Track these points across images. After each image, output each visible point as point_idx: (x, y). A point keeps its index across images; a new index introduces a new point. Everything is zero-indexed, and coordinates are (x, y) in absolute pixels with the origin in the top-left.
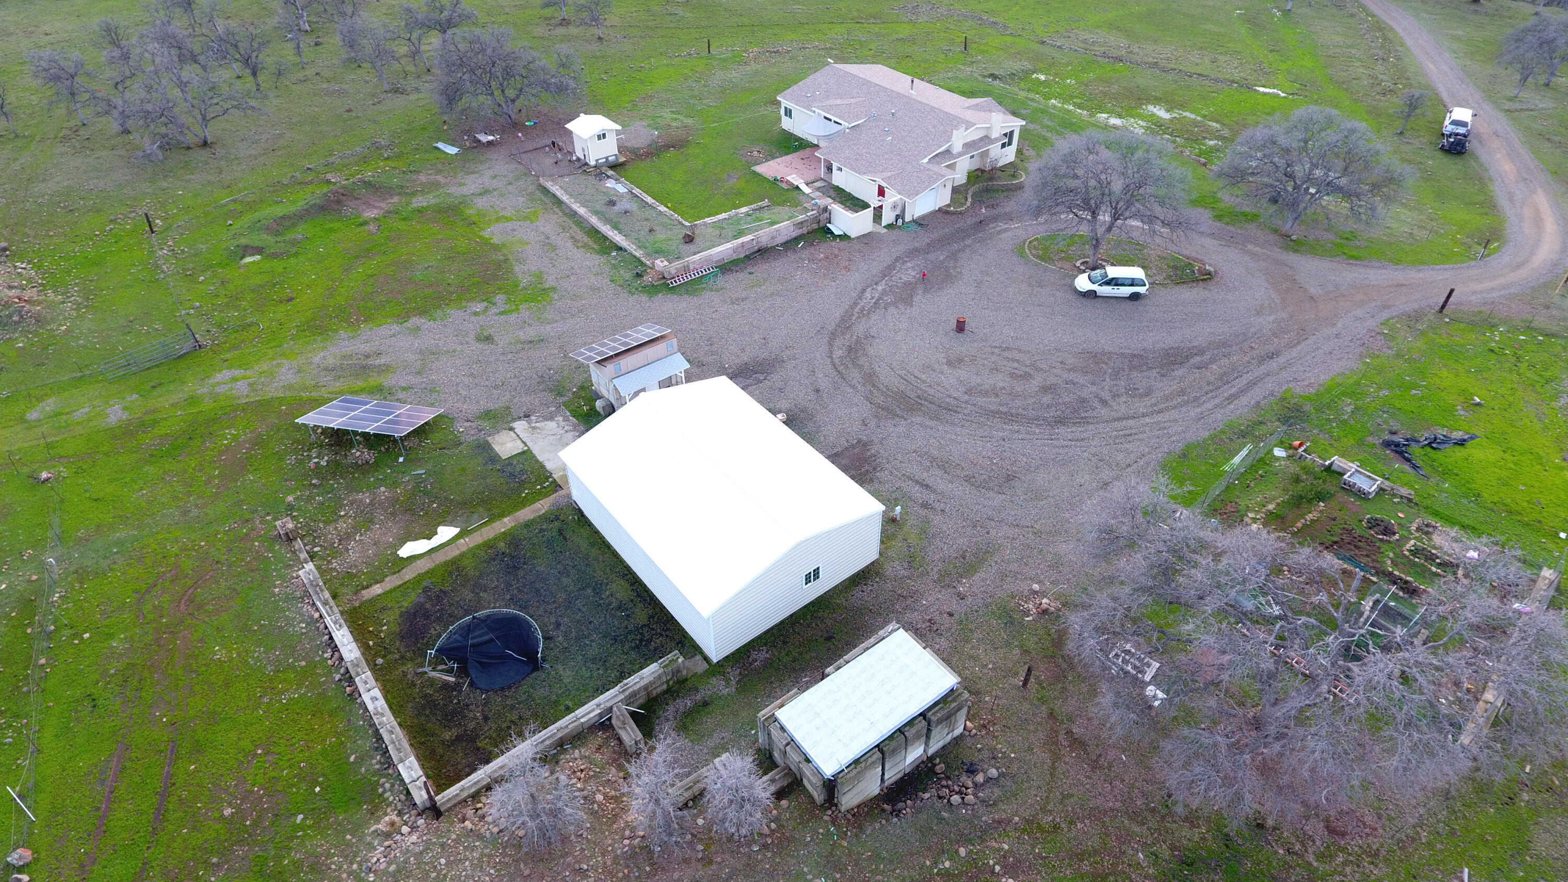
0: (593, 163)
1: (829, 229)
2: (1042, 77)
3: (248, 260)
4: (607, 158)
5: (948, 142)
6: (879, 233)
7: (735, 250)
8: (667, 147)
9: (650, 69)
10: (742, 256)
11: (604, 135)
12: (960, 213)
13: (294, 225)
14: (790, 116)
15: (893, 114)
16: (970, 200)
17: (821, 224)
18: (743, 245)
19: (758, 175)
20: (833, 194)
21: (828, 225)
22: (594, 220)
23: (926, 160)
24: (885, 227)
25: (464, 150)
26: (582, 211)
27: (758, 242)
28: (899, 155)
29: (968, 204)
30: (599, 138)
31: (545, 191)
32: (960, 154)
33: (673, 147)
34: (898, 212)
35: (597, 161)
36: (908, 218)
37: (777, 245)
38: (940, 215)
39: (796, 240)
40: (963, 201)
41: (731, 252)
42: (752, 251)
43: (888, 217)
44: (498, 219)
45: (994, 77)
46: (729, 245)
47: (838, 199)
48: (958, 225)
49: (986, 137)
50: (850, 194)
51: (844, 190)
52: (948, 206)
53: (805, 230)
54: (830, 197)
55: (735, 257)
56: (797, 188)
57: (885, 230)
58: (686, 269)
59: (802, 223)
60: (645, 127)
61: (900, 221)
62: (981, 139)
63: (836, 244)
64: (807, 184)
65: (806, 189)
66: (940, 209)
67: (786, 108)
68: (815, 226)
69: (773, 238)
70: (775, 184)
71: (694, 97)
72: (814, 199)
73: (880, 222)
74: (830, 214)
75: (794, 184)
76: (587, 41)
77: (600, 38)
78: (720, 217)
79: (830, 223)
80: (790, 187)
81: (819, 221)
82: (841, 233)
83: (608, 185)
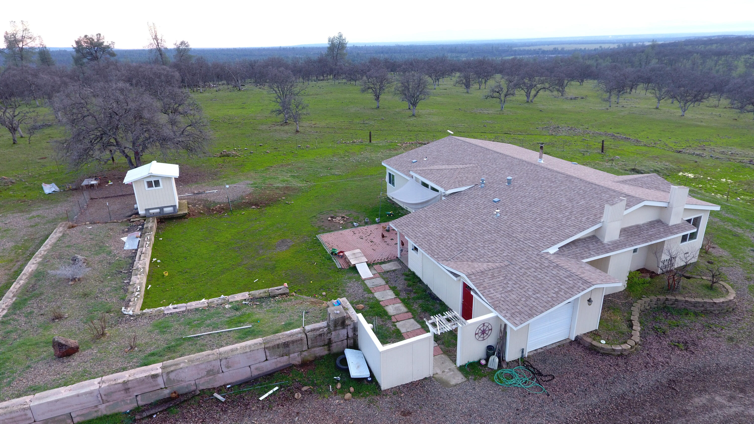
0: (142, 212)
1: (344, 361)
4: (161, 209)
5: (594, 223)
6: (444, 384)
7: (104, 396)
8: (250, 204)
9: (314, 149)
10: (127, 408)
11: (157, 183)
12: (621, 355)
14: (393, 184)
15: (509, 181)
16: (637, 327)
17: (335, 348)
18: (126, 386)
20: (401, 284)
21: (349, 354)
23: (553, 250)
24: (462, 369)
25: (62, 191)
26: (29, 269)
27: (169, 381)
28: (509, 236)
29: (636, 337)
30: (150, 184)
32: (616, 246)
33: (256, 205)
34: (491, 340)
35: (147, 210)
36: (511, 354)
37: (219, 390)
38: (578, 353)
39: (268, 377)
40: (624, 327)
42: (153, 398)
43: (469, 347)
47: (404, 295)
48: (619, 389)
49: (659, 222)
50: (426, 288)
51: (420, 281)
52: (594, 334)
54: (393, 289)
55: (104, 410)
56: (354, 268)
57: (458, 378)
59: (286, 345)
60: (247, 184)
61: (494, 361)
62: (652, 224)
63: (342, 401)
64: (370, 265)
65: (365, 272)
66: (578, 341)
67: (390, 174)
68: (321, 351)
69: (210, 373)
70: (330, 259)
71: (326, 167)
72: (368, 290)
73: (454, 361)
74: (355, 329)
75: (353, 262)
76: (287, 133)
77: (297, 131)
78: (194, 304)
79: (355, 346)
80: (345, 266)
81: (330, 343)
82: (366, 374)
83: (124, 239)
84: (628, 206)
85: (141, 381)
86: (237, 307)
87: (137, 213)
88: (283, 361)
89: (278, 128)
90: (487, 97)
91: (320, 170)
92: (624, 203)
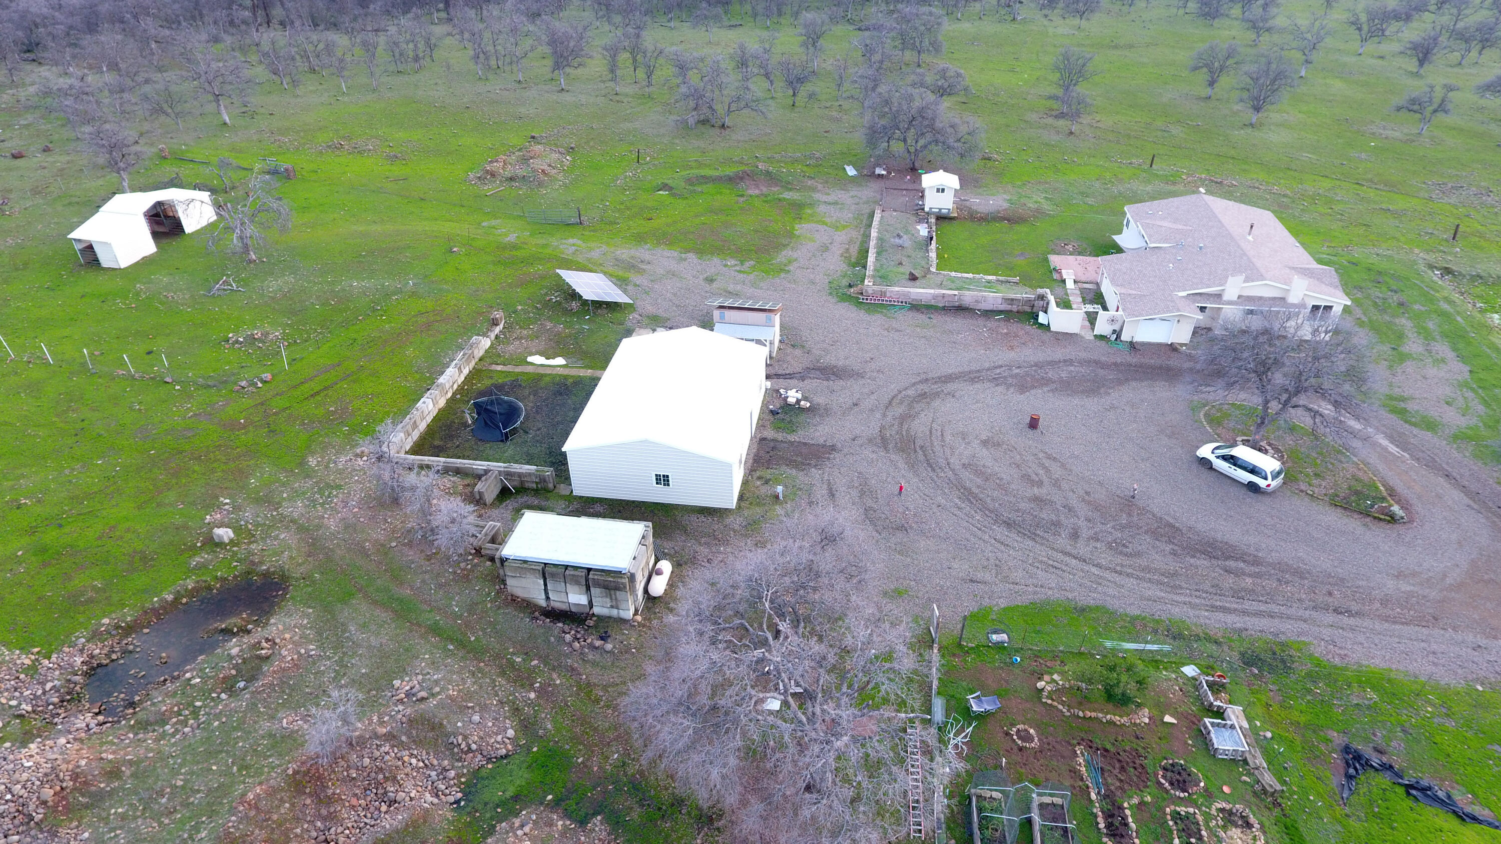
0: (927, 209)
1: (1038, 316)
3: (661, 192)
4: (940, 209)
5: (1221, 286)
6: (1082, 338)
7: (935, 297)
8: (1004, 219)
9: (1080, 165)
10: (941, 305)
11: (943, 190)
12: (1192, 357)
13: (706, 183)
15: (1201, 248)
17: (1035, 310)
18: (943, 296)
19: (1046, 261)
21: (1041, 314)
22: (872, 243)
23: (1182, 294)
24: (1096, 336)
25: (861, 176)
26: (874, 233)
27: (960, 299)
30: (938, 191)
31: (872, 215)
32: (1231, 303)
33: (1009, 220)
34: (1117, 327)
35: (931, 209)
36: (1125, 337)
37: (979, 310)
38: (1168, 348)
39: (1000, 312)
41: (930, 297)
42: (952, 305)
43: (1103, 327)
44: (818, 222)
45: (1447, 271)
46: (932, 291)
52: (1182, 345)
53: (1015, 308)
55: (933, 302)
56: (1064, 281)
57: (1092, 338)
58: (883, 294)
59: (1012, 300)
60: (1005, 200)
61: (1113, 338)
63: (1034, 330)
64: (1076, 282)
65: (1070, 284)
66: (1171, 345)
67: (1128, 219)
68: (1027, 308)
69: (977, 301)
70: (1051, 272)
71: (1082, 193)
72: (1067, 294)
73: (1093, 329)
74: (1048, 304)
75: (1064, 277)
76: (1058, 133)
77: (1071, 133)
78: (966, 275)
79: (1046, 312)
80: (1059, 278)
81: (1033, 306)
82: (1046, 323)
83: (918, 227)
84: (1245, 282)
85: (949, 295)
86: (989, 282)
87: (923, 209)
88: (1009, 307)
89: (1050, 121)
90: (1399, 109)
91: (1075, 196)
92: (1243, 277)
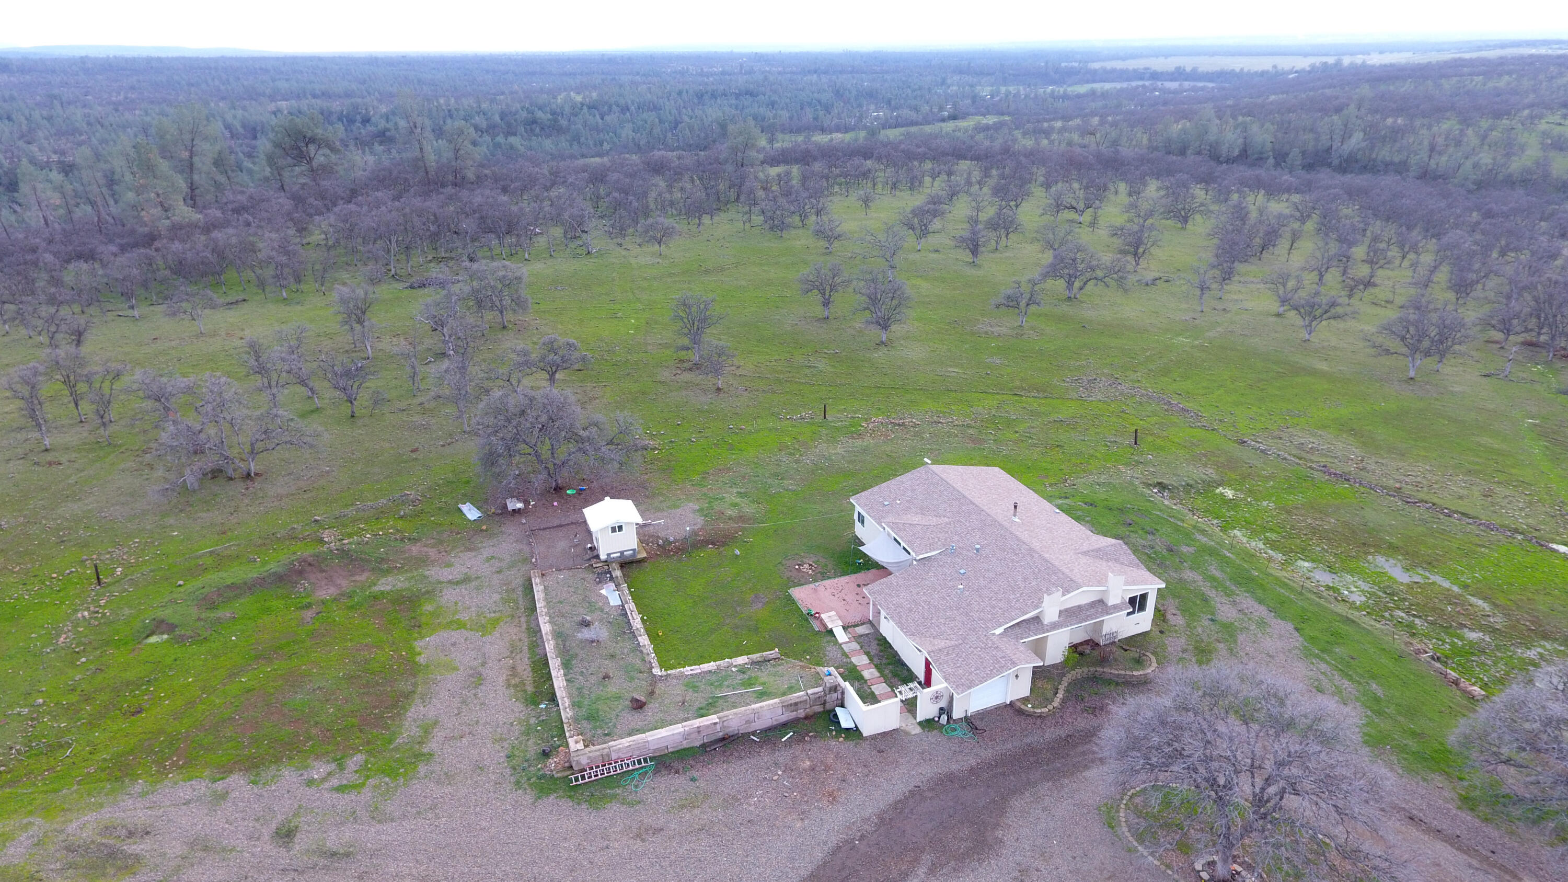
0: (603, 557)
1: (836, 716)
2: (1229, 493)
3: (153, 639)
4: (622, 553)
5: (1037, 607)
6: (907, 733)
7: (686, 736)
8: (706, 542)
9: (750, 433)
10: (698, 744)
11: (620, 528)
12: (1040, 716)
13: (237, 597)
14: (863, 523)
15: (977, 550)
16: (1060, 695)
17: (828, 707)
18: (699, 730)
19: (790, 600)
20: (874, 648)
21: (839, 710)
22: (550, 647)
23: (999, 631)
24: (920, 723)
25: (487, 517)
26: (546, 628)
27: (723, 727)
28: (967, 614)
29: (1056, 703)
30: (613, 530)
31: (529, 588)
32: (1054, 626)
33: (713, 543)
34: (943, 703)
35: (608, 555)
36: (957, 714)
37: (754, 733)
38: (1007, 716)
39: (784, 726)
40: (1050, 694)
41: (680, 738)
42: (713, 738)
43: (926, 709)
44: (450, 625)
45: (1162, 486)
46: (678, 729)
47: (876, 660)
48: (1029, 740)
49: (1101, 602)
50: (896, 654)
51: (891, 646)
52: (1025, 700)
53: (801, 713)
54: (867, 653)
55: (685, 744)
56: (831, 632)
57: (918, 730)
58: (606, 761)
59: (796, 704)
60: (694, 511)
61: (944, 718)
62: (1093, 605)
63: (837, 744)
64: (845, 628)
65: (841, 636)
66: (1012, 704)
67: (859, 513)
68: (818, 709)
69: (748, 722)
70: (807, 620)
71: (775, 475)
72: (845, 655)
73: (915, 718)
74: (843, 693)
75: (830, 626)
76: (704, 391)
77: (719, 389)
78: (706, 667)
79: (842, 706)
80: (822, 629)
81: (825, 703)
82: (853, 726)
83: (603, 592)
84: (1063, 595)
85: (707, 727)
86: (742, 670)
87: (598, 557)
88: (793, 715)
89: (687, 376)
91: (769, 481)
92: (1060, 593)
